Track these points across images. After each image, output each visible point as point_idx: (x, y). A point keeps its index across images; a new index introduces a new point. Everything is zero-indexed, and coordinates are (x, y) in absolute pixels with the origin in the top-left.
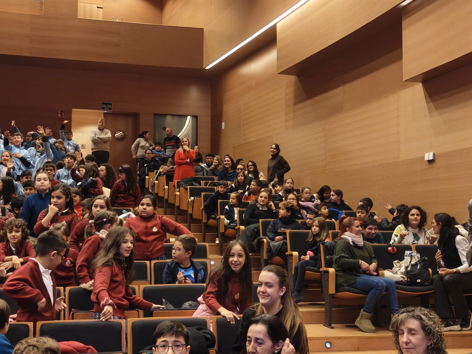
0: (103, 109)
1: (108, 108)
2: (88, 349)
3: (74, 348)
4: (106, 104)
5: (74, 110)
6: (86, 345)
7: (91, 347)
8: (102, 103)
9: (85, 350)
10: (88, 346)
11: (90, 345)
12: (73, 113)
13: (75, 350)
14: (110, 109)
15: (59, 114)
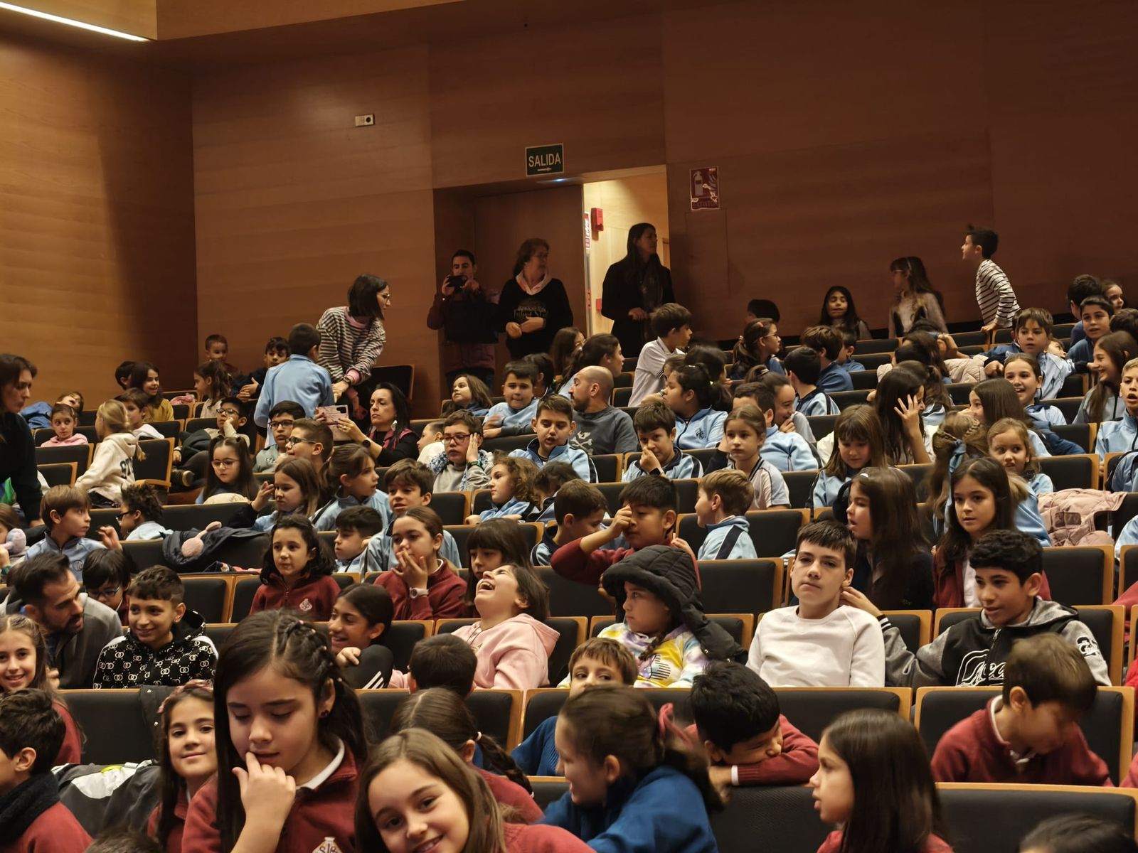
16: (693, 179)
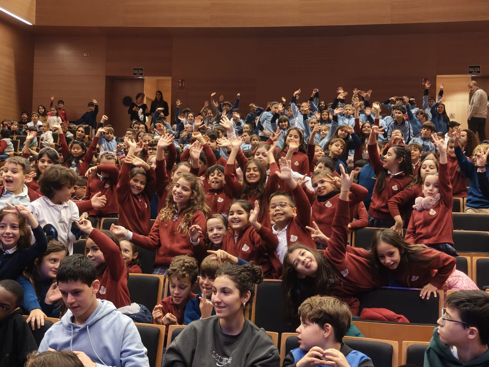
0: (471, 73)
1: (476, 71)
2: (399, 318)
3: (384, 316)
4: (474, 67)
5: (438, 76)
6: (397, 314)
7: (402, 316)
8: (470, 67)
9: (395, 319)
10: (399, 316)
11: (402, 315)
12: (437, 80)
13: (384, 318)
14: (479, 72)
15: (423, 82)
16: (179, 82)
